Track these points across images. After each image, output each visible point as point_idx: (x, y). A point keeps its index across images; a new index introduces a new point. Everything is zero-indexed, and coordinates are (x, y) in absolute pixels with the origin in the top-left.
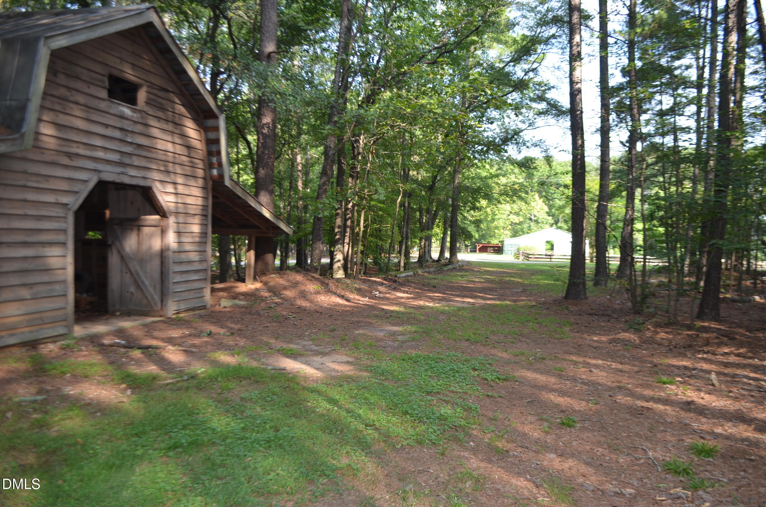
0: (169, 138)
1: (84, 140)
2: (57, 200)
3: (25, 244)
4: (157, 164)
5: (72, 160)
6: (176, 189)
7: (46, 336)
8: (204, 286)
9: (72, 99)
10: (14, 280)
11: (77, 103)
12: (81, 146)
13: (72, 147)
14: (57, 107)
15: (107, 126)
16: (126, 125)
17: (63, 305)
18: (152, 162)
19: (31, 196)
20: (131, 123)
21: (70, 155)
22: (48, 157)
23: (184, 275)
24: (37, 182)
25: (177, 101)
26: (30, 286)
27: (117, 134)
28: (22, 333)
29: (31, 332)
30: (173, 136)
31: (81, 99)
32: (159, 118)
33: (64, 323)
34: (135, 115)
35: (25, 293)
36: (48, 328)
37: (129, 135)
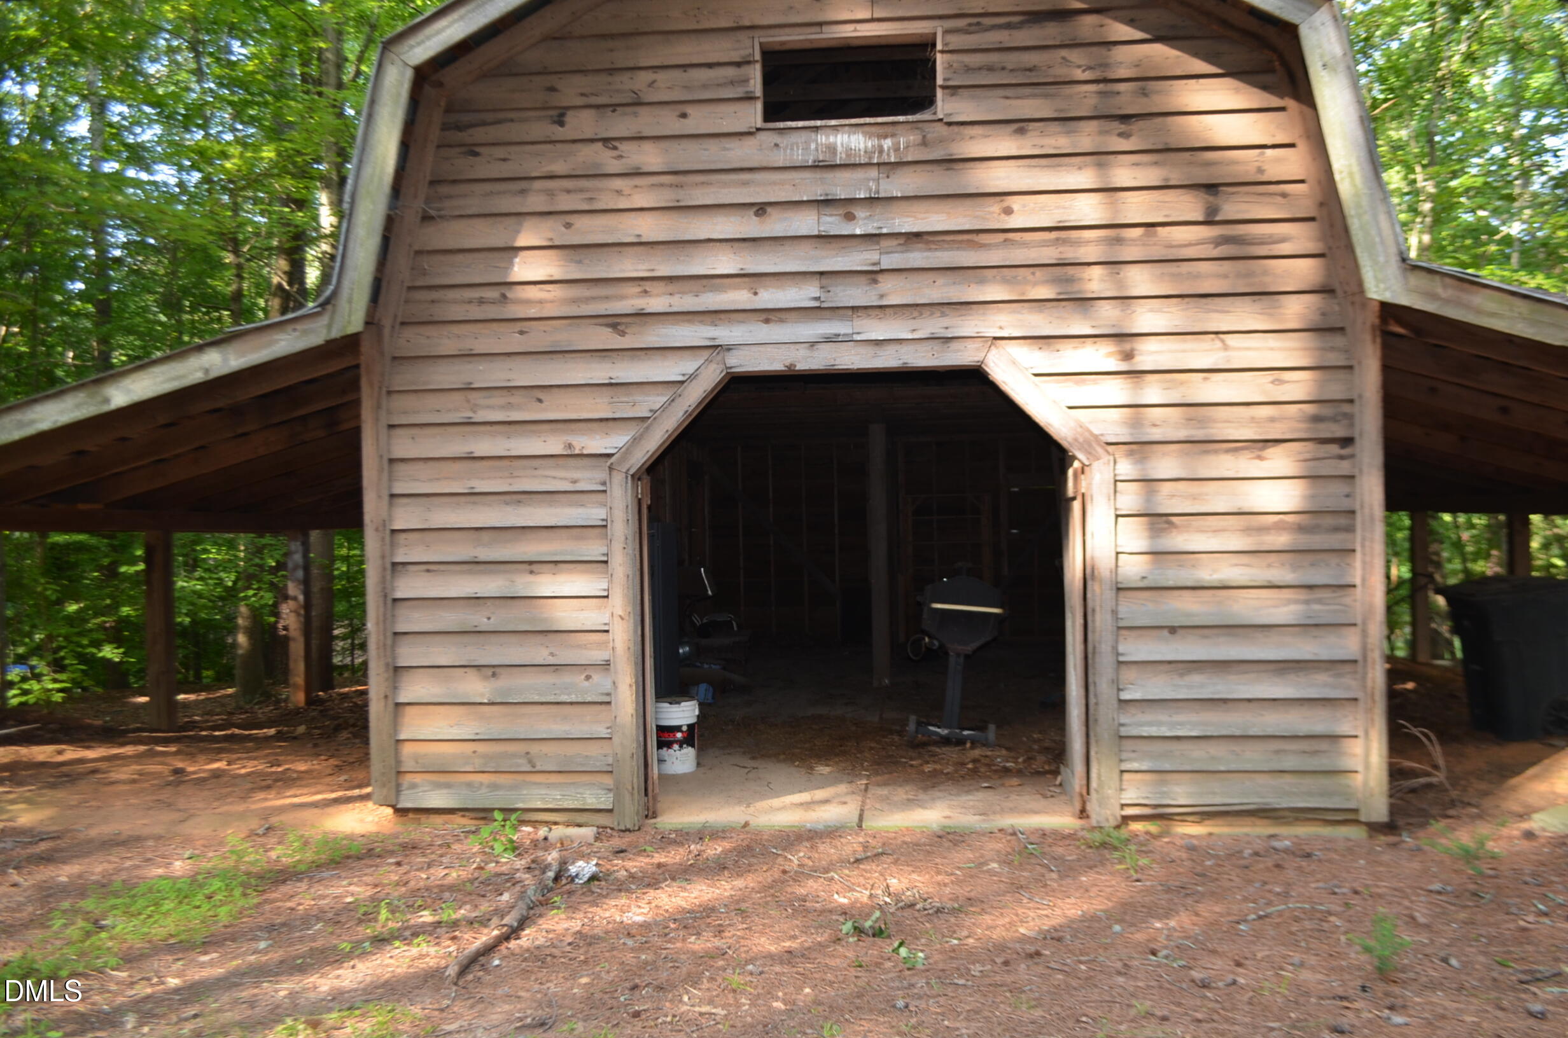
0: (1084, 178)
1: (664, 270)
2: (570, 446)
3: (475, 565)
4: (1005, 281)
5: (623, 334)
6: (1128, 356)
7: (539, 805)
8: (1345, 728)
9: (614, 166)
10: (443, 653)
11: (637, 173)
12: (659, 287)
13: (622, 297)
14: (566, 202)
15: (761, 209)
16: (841, 186)
17: (602, 732)
18: (982, 282)
19: (484, 446)
20: (873, 173)
21: (615, 322)
22: (539, 338)
23: (1196, 678)
24: (509, 406)
25: (1123, 31)
26: (493, 670)
27: (806, 223)
28: (469, 785)
29: (494, 787)
30: (1100, 165)
31: (651, 157)
32: (1020, 125)
33: (608, 780)
34: (887, 143)
35: (476, 687)
36: (549, 786)
37: (860, 213)
